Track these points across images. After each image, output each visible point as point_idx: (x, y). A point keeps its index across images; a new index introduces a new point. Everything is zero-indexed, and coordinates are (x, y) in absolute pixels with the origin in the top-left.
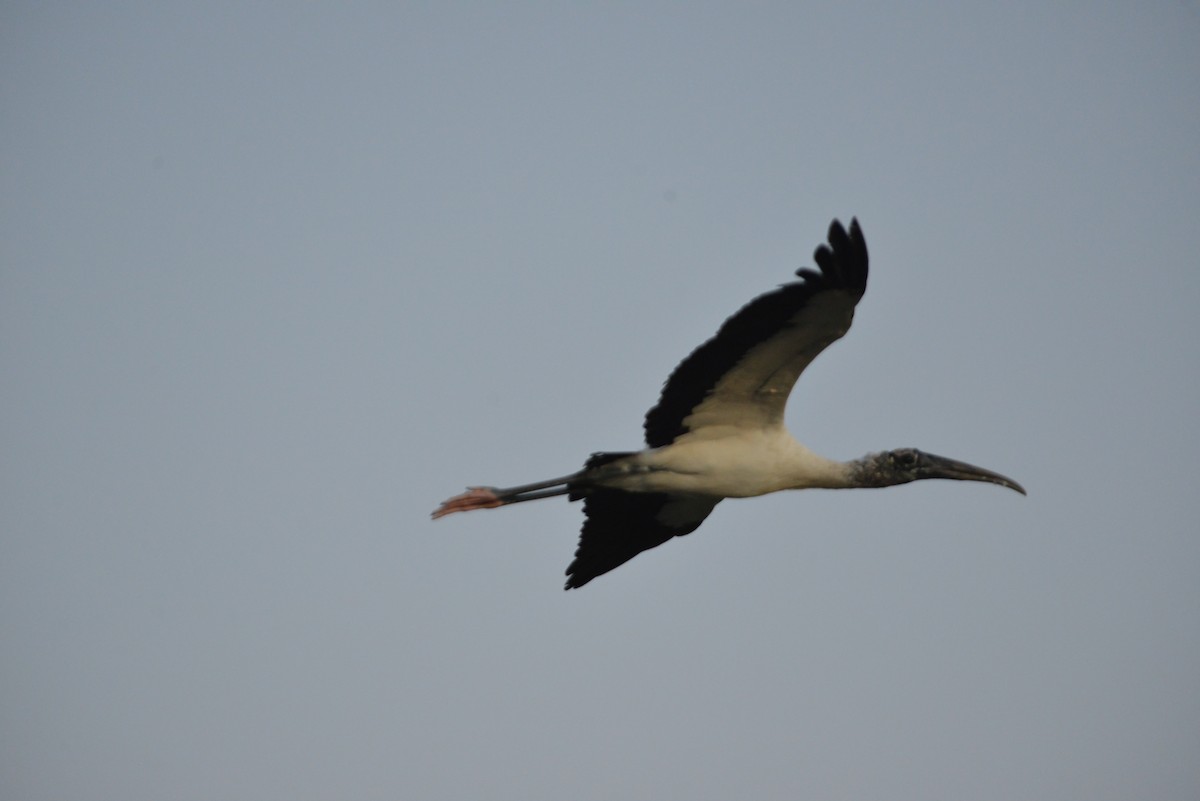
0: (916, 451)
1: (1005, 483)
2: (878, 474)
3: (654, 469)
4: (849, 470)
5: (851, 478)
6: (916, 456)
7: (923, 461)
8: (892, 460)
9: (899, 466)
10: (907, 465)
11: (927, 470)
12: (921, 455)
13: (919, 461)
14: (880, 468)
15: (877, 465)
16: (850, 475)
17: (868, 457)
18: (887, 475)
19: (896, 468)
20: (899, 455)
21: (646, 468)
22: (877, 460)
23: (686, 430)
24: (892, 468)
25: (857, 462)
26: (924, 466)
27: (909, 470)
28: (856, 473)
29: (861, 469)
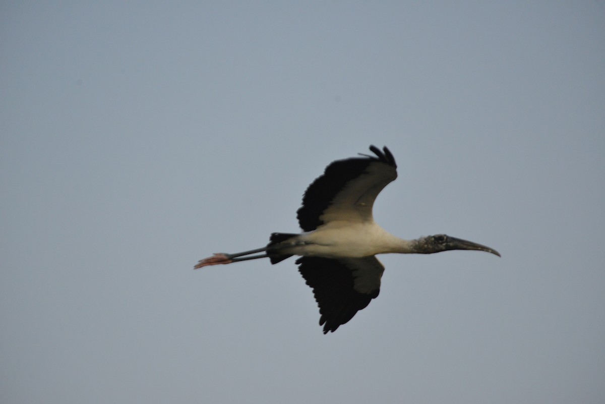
0: (445, 235)
1: (490, 251)
2: (426, 246)
3: (307, 243)
4: (411, 244)
5: (412, 247)
6: (445, 238)
7: (448, 240)
8: (433, 239)
9: (436, 242)
10: (440, 242)
11: (451, 244)
12: (448, 237)
13: (447, 239)
14: (426, 243)
15: (425, 241)
16: (411, 246)
17: (421, 238)
18: (430, 246)
19: (435, 243)
20: (437, 236)
21: (303, 243)
22: (426, 239)
23: (322, 223)
24: (433, 243)
25: (415, 240)
26: (450, 242)
27: (442, 244)
28: (414, 245)
29: (417, 243)
